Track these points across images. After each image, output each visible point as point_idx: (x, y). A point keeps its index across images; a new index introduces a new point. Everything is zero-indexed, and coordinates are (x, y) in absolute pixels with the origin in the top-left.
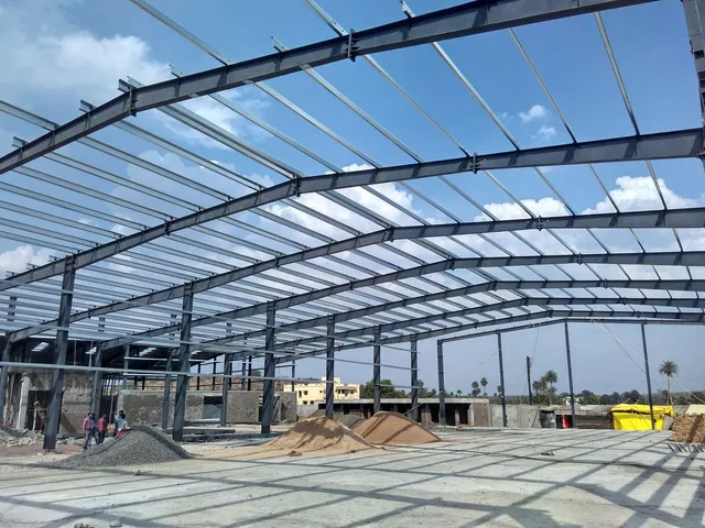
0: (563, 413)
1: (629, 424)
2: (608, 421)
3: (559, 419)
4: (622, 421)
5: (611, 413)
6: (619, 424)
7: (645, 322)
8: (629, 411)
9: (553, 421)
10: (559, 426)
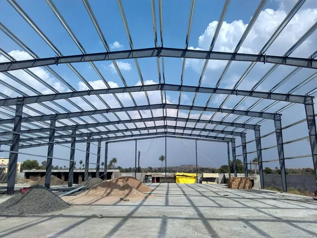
0: (155, 176)
1: (182, 181)
2: (174, 179)
3: (153, 178)
4: (180, 180)
5: (175, 177)
6: (178, 180)
7: (197, 139)
8: (182, 176)
9: (151, 179)
10: (153, 182)
